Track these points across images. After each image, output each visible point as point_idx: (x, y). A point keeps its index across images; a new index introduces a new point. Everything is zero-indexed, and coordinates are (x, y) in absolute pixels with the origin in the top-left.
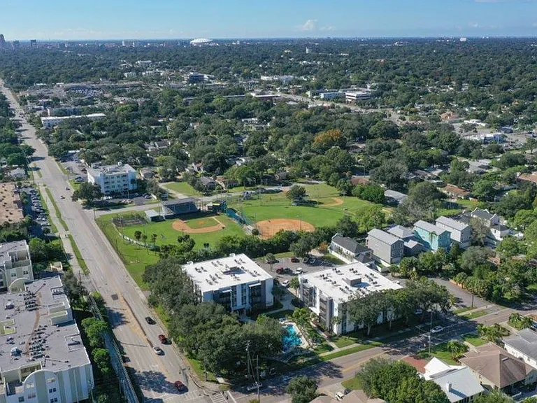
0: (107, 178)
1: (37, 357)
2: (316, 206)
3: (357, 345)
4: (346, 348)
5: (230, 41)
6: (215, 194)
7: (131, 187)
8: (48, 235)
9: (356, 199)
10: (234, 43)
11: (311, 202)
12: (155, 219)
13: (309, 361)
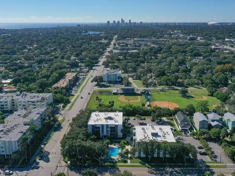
0: (108, 75)
1: (5, 134)
2: (190, 98)
3: (139, 164)
4: (133, 164)
5: (227, 23)
6: (151, 87)
7: (118, 80)
8: (71, 94)
9: (215, 98)
10: (228, 24)
11: (190, 96)
12: (115, 94)
13: (110, 165)
